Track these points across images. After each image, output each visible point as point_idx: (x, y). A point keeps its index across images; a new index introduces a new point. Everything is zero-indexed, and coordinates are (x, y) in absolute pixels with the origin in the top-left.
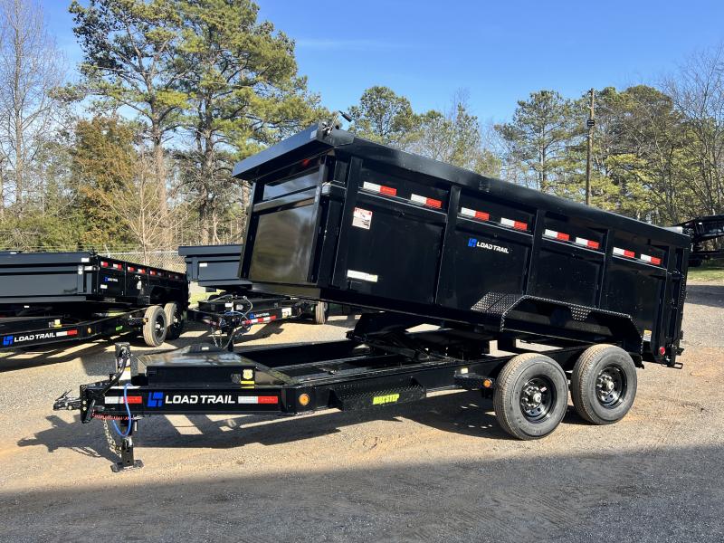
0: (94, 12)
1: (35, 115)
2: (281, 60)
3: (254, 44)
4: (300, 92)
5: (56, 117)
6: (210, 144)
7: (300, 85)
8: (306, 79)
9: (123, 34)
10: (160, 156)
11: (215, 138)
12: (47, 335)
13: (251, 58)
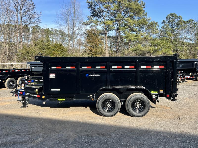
0: (92, 2)
1: (77, 29)
2: (138, 9)
3: (131, 5)
4: (145, 17)
5: (82, 29)
6: (120, 34)
7: (145, 15)
8: (147, 13)
9: (98, 7)
10: (106, 38)
11: (121, 33)
12: (41, 80)
13: (129, 9)
